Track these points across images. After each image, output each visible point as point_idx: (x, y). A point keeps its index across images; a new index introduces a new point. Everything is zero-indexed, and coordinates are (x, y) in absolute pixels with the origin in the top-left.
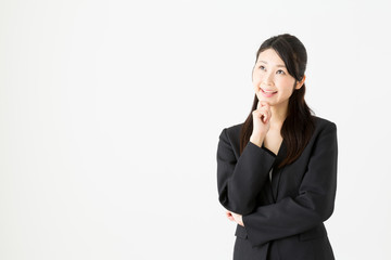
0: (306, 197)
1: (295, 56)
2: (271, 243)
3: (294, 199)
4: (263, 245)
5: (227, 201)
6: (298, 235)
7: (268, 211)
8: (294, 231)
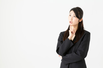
0: (78, 52)
1: (79, 12)
2: (69, 64)
3: (75, 53)
4: (67, 64)
5: (58, 52)
6: (76, 62)
7: (68, 56)
8: (75, 61)
